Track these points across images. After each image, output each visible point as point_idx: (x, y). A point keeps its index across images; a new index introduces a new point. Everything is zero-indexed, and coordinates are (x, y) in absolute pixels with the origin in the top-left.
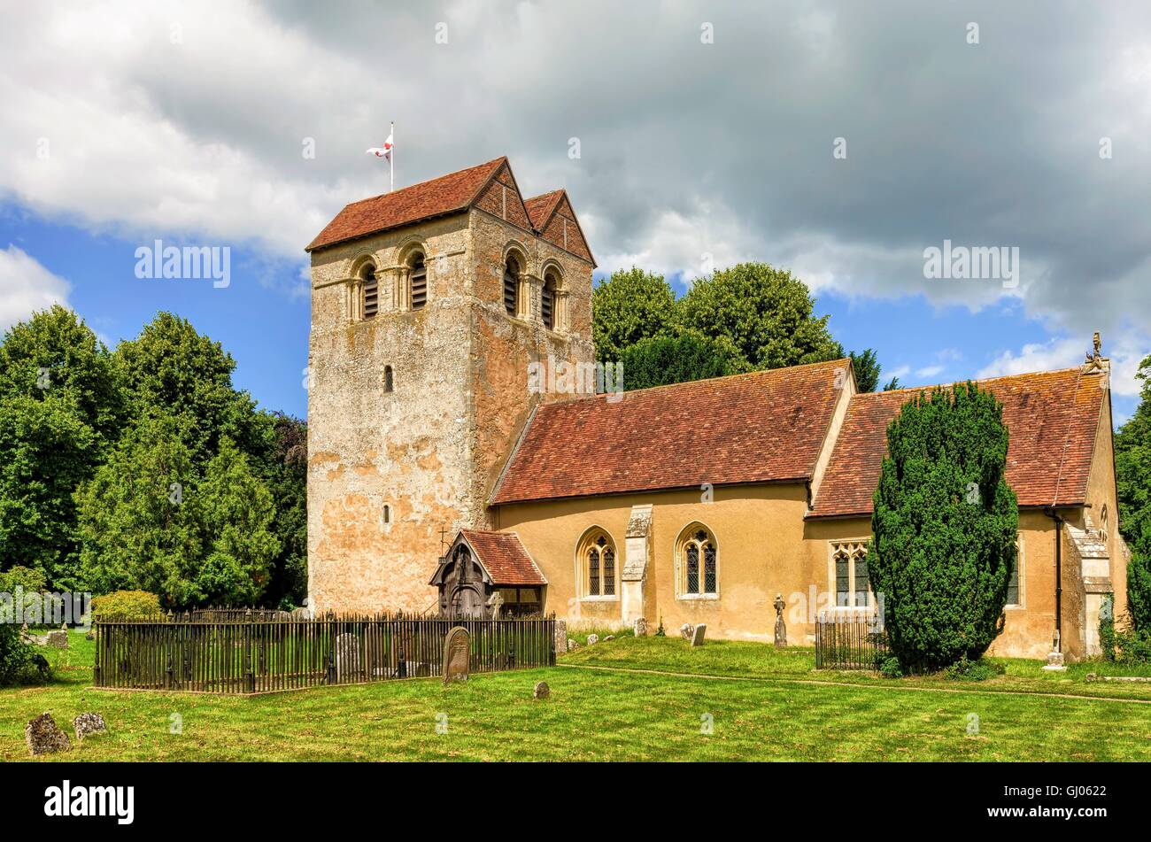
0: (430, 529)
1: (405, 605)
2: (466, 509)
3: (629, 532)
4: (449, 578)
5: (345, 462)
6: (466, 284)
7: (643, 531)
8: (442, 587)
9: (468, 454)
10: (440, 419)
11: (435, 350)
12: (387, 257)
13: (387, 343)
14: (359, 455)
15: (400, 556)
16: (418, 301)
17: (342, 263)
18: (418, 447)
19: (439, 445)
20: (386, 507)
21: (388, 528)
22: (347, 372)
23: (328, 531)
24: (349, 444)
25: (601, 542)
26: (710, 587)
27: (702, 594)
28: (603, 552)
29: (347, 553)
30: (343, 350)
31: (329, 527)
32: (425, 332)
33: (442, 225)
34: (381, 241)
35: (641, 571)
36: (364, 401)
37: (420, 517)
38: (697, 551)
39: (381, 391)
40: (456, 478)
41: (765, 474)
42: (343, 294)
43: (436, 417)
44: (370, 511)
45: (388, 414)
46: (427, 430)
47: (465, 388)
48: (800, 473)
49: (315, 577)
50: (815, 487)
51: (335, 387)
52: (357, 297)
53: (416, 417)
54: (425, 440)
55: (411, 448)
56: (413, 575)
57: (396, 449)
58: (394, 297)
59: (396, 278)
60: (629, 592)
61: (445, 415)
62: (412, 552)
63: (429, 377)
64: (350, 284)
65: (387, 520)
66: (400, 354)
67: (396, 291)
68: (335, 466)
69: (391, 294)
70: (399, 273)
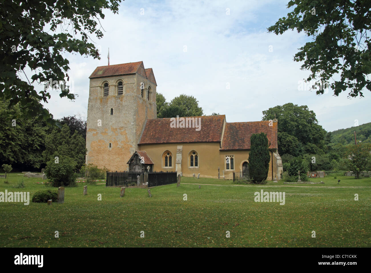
0: (123, 150)
1: (115, 168)
2: (134, 145)
3: (177, 152)
4: (132, 162)
5: (98, 132)
6: (135, 90)
7: (180, 151)
8: (130, 164)
9: (134, 131)
10: (127, 122)
11: (126, 106)
12: (112, 82)
13: (111, 103)
14: (103, 130)
15: (114, 156)
16: (120, 93)
17: (99, 82)
18: (120, 129)
19: (126, 129)
20: (110, 144)
21: (111, 149)
22: (100, 109)
23: (92, 149)
24: (99, 127)
25: (168, 154)
26: (196, 165)
27: (194, 167)
28: (169, 156)
29: (98, 155)
30: (99, 103)
32: (123, 101)
33: (128, 76)
34: (111, 78)
35: (181, 161)
36: (104, 116)
37: (120, 147)
38: (193, 157)
39: (110, 114)
40: (131, 137)
41: (210, 140)
42: (99, 89)
43: (126, 122)
44: (105, 144)
45: (111, 120)
46: (122, 125)
47: (134, 115)
48: (218, 140)
49: (88, 161)
50: (221, 143)
51: (96, 112)
52: (102, 91)
53: (120, 122)
54: (123, 127)
55: (118, 129)
56: (118, 161)
57: (114, 129)
59: (115, 87)
60: (178, 166)
62: (118, 155)
63: (124, 112)
64: (101, 87)
65: (110, 147)
66: (115, 106)
67: (115, 90)
68: (95, 133)
69: (113, 91)
70: (115, 86)
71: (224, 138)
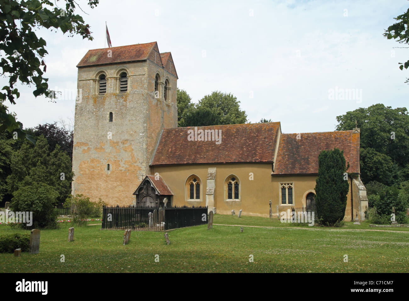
0: (128, 174)
1: (116, 202)
2: (144, 167)
3: (208, 177)
4: (141, 192)
5: (90, 147)
6: (145, 86)
7: (212, 176)
8: (138, 196)
9: (145, 146)
10: (133, 133)
11: (132, 108)
12: (112, 73)
13: (110, 104)
14: (97, 144)
15: (114, 183)
16: (124, 89)
17: (92, 73)
18: (123, 143)
19: (133, 143)
20: (109, 165)
21: (109, 172)
22: (93, 113)
23: (82, 172)
24: (93, 140)
25: (195, 180)
26: (237, 197)
27: (233, 200)
28: (196, 184)
29: (90, 181)
30: (91, 105)
31: (82, 171)
32: (128, 102)
33: (135, 64)
34: (110, 67)
35: (213, 191)
36: (100, 124)
37: (123, 169)
38: (232, 184)
39: (108, 121)
41: (257, 159)
42: (92, 84)
43: (131, 132)
44: (101, 166)
45: (110, 130)
46: (127, 137)
47: (144, 123)
48: (270, 160)
49: (75, 190)
50: (274, 164)
51: (87, 118)
52: (97, 86)
53: (123, 132)
54: (127, 140)
55: (120, 143)
56: (120, 190)
57: (114, 143)
58: (114, 87)
59: (115, 81)
60: (209, 199)
61: (135, 132)
62: (119, 182)
63: (129, 117)
64: (94, 80)
65: (108, 169)
66: (116, 108)
67: (115, 85)
68: (86, 148)
69: (113, 86)
70: (116, 79)
71: (278, 156)
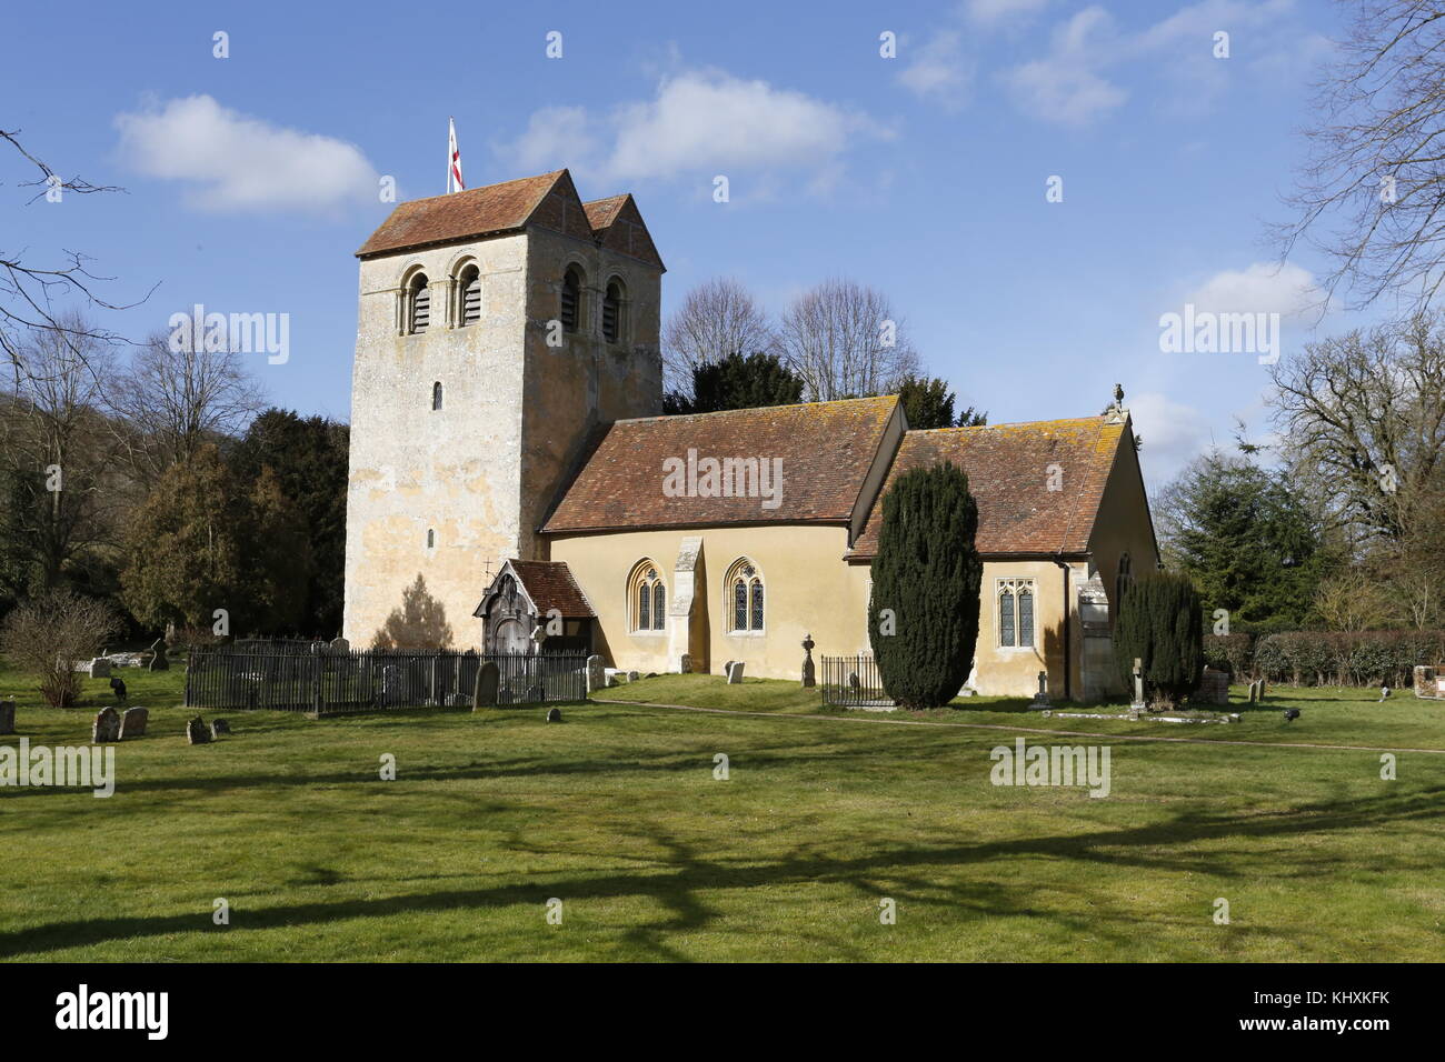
0: (476, 556)
2: (514, 537)
3: (678, 565)
4: (494, 609)
5: (389, 481)
6: (520, 301)
7: (688, 563)
8: (486, 618)
9: (518, 478)
10: (491, 440)
11: (487, 368)
12: (438, 264)
13: (436, 359)
14: (404, 474)
15: (445, 584)
16: (472, 316)
17: (393, 272)
18: (467, 469)
19: (488, 467)
20: (431, 532)
21: (433, 553)
22: (394, 386)
23: (368, 554)
24: (394, 462)
25: (653, 574)
26: (758, 624)
27: (749, 632)
28: (653, 585)
29: (389, 579)
30: (390, 362)
31: (370, 550)
32: (479, 348)
33: (496, 239)
34: (434, 251)
35: (688, 605)
36: (411, 417)
37: (466, 543)
38: (745, 586)
39: (431, 407)
40: (505, 503)
41: (809, 512)
42: (393, 303)
43: (487, 438)
44: (413, 535)
45: (436, 433)
46: (474, 452)
49: (352, 603)
51: (380, 400)
52: (407, 308)
53: (466, 437)
54: (474, 461)
55: (459, 470)
56: (457, 604)
57: (444, 470)
58: (446, 310)
59: (450, 291)
60: (677, 627)
61: (496, 437)
62: (457, 580)
63: (480, 397)
64: (400, 293)
65: (431, 544)
66: (451, 370)
68: (378, 486)
69: (444, 307)
70: (452, 285)
